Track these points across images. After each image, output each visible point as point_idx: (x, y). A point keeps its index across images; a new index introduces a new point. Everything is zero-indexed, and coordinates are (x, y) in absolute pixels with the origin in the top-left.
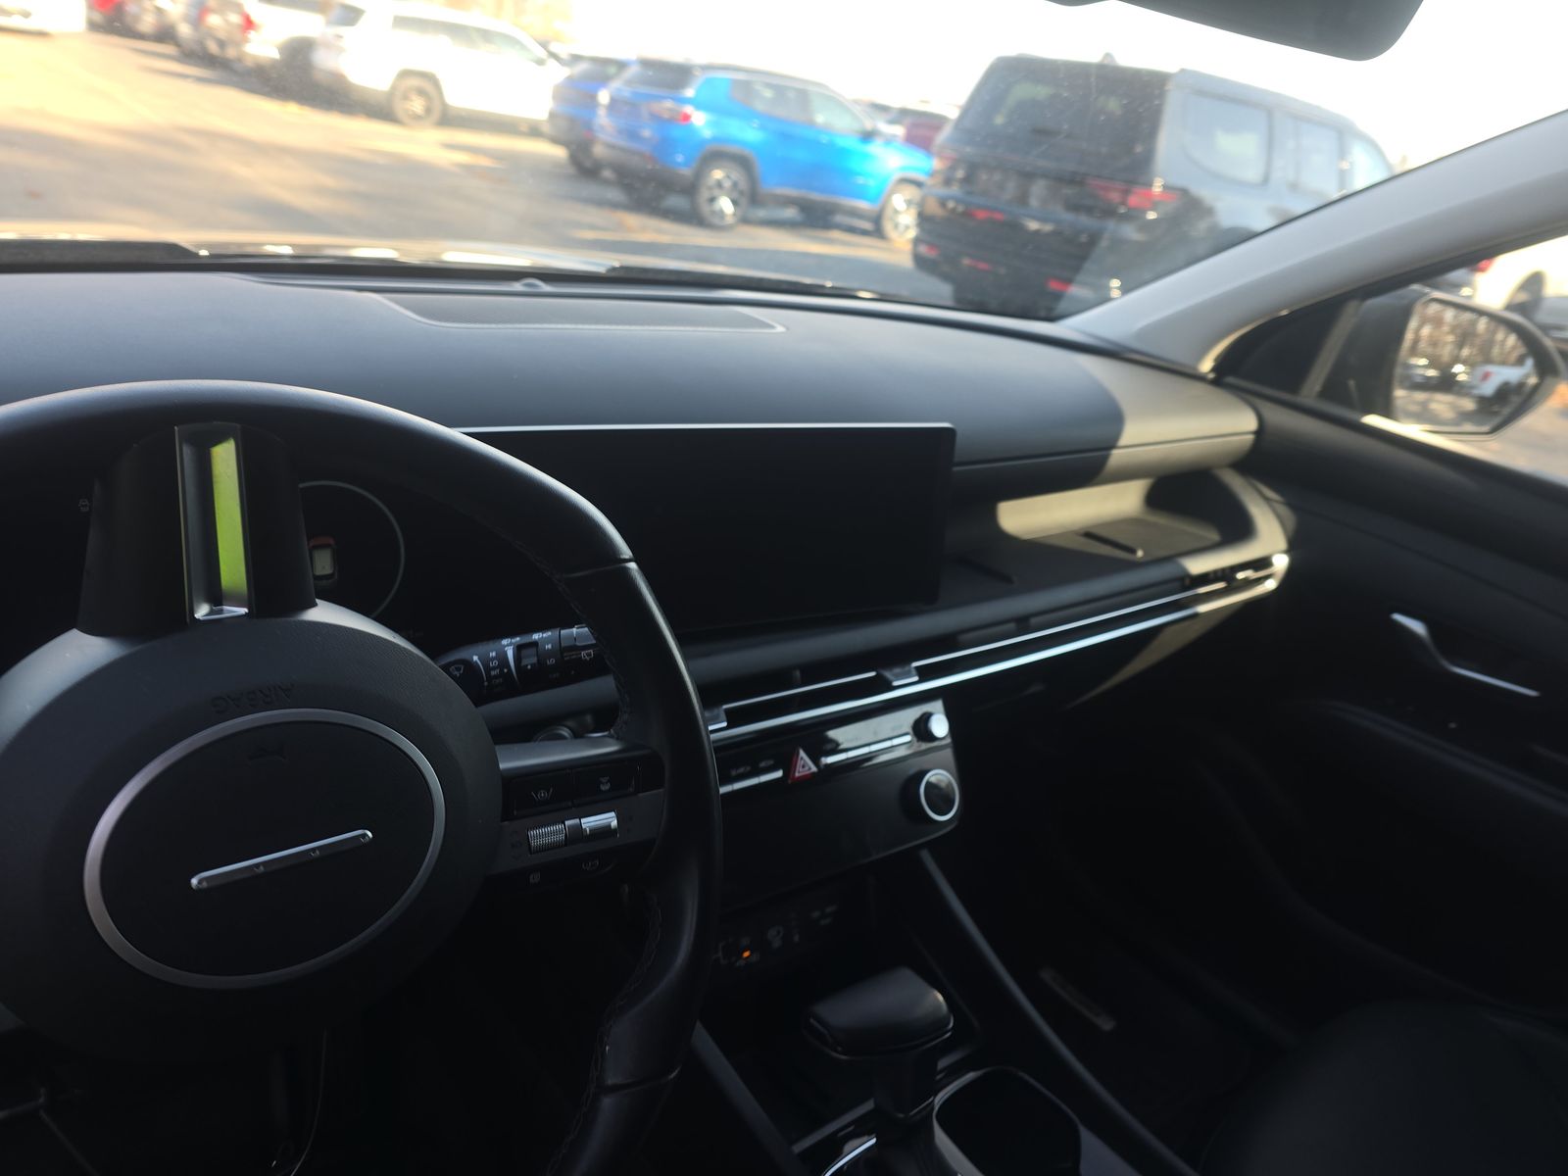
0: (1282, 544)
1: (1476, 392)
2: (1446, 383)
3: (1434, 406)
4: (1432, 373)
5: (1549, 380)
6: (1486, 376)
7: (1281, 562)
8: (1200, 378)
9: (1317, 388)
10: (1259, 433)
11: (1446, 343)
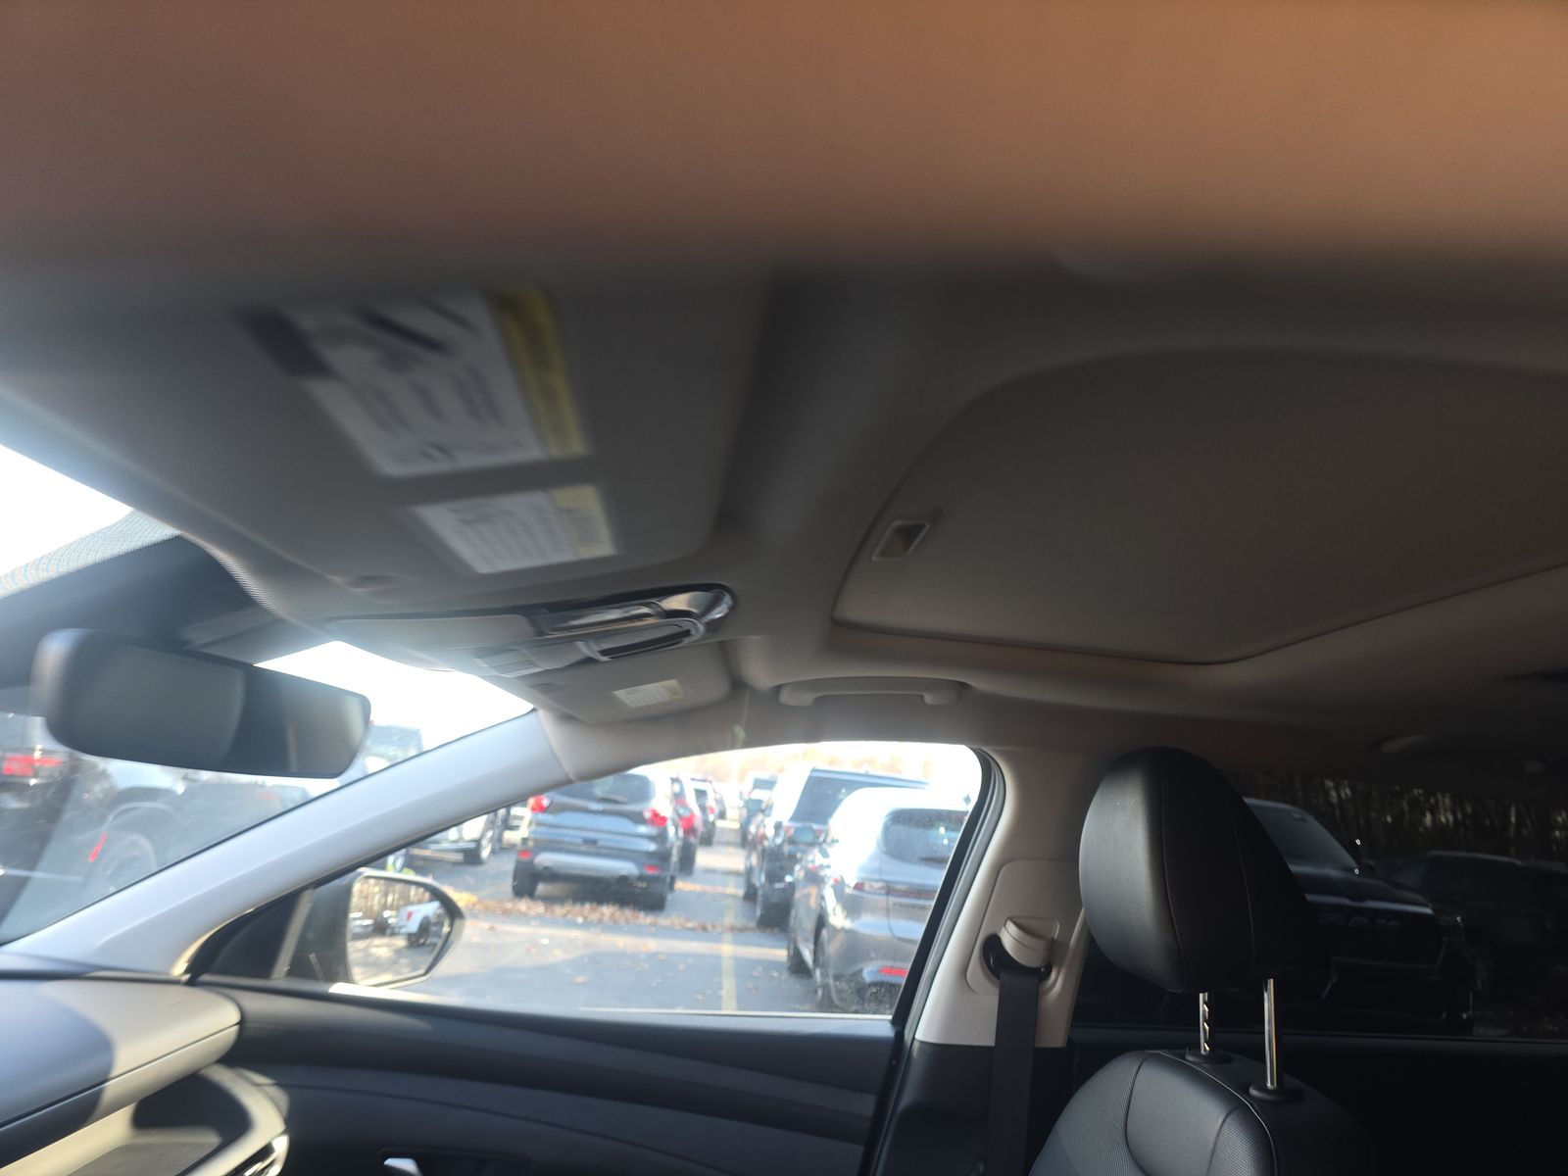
0: (280, 1126)
1: (403, 931)
2: (381, 929)
3: (374, 950)
4: (369, 922)
5: (457, 923)
6: (410, 915)
7: (281, 1146)
8: (175, 982)
9: (286, 969)
10: (241, 1023)
11: (374, 894)
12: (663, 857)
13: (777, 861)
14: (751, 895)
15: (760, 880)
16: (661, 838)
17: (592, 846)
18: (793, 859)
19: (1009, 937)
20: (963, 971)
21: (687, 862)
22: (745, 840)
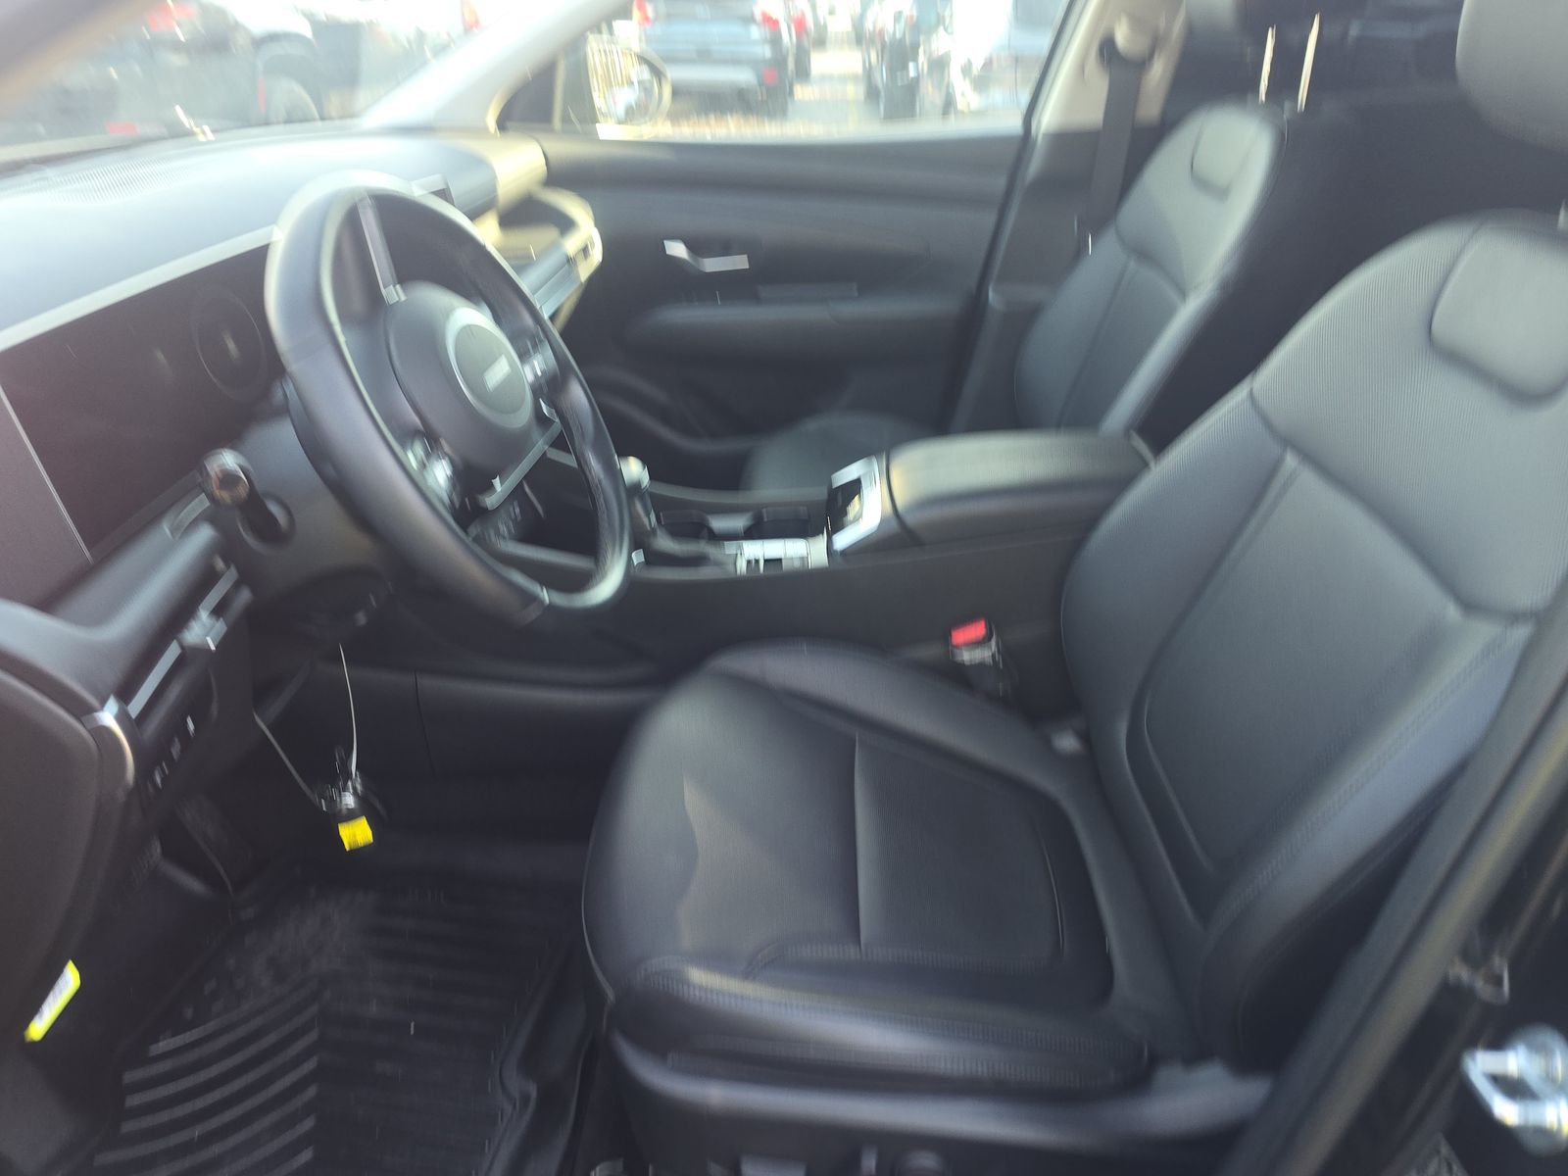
12: (779, 61)
13: (899, 54)
14: (872, 93)
15: (881, 77)
16: (775, 41)
17: (704, 56)
18: (915, 47)
19: (1122, 36)
20: (1081, 68)
21: (803, 72)
22: (860, 37)
